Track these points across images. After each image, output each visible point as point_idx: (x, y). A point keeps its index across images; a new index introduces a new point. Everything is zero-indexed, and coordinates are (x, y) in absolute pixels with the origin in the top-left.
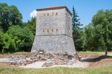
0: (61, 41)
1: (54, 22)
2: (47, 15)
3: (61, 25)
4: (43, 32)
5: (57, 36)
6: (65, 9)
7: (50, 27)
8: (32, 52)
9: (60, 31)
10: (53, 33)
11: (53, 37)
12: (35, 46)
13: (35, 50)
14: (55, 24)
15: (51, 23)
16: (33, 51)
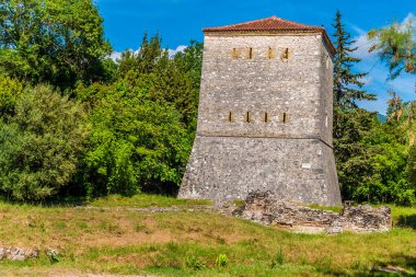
0: (300, 163)
1: (275, 85)
2: (244, 54)
3: (301, 99)
4: (228, 123)
5: (282, 142)
6: (319, 37)
7: (258, 105)
8: (181, 196)
9: (296, 122)
10: (270, 130)
11: (267, 142)
12: (192, 176)
13: (194, 192)
14: (279, 94)
15: (263, 88)
16: (187, 194)
